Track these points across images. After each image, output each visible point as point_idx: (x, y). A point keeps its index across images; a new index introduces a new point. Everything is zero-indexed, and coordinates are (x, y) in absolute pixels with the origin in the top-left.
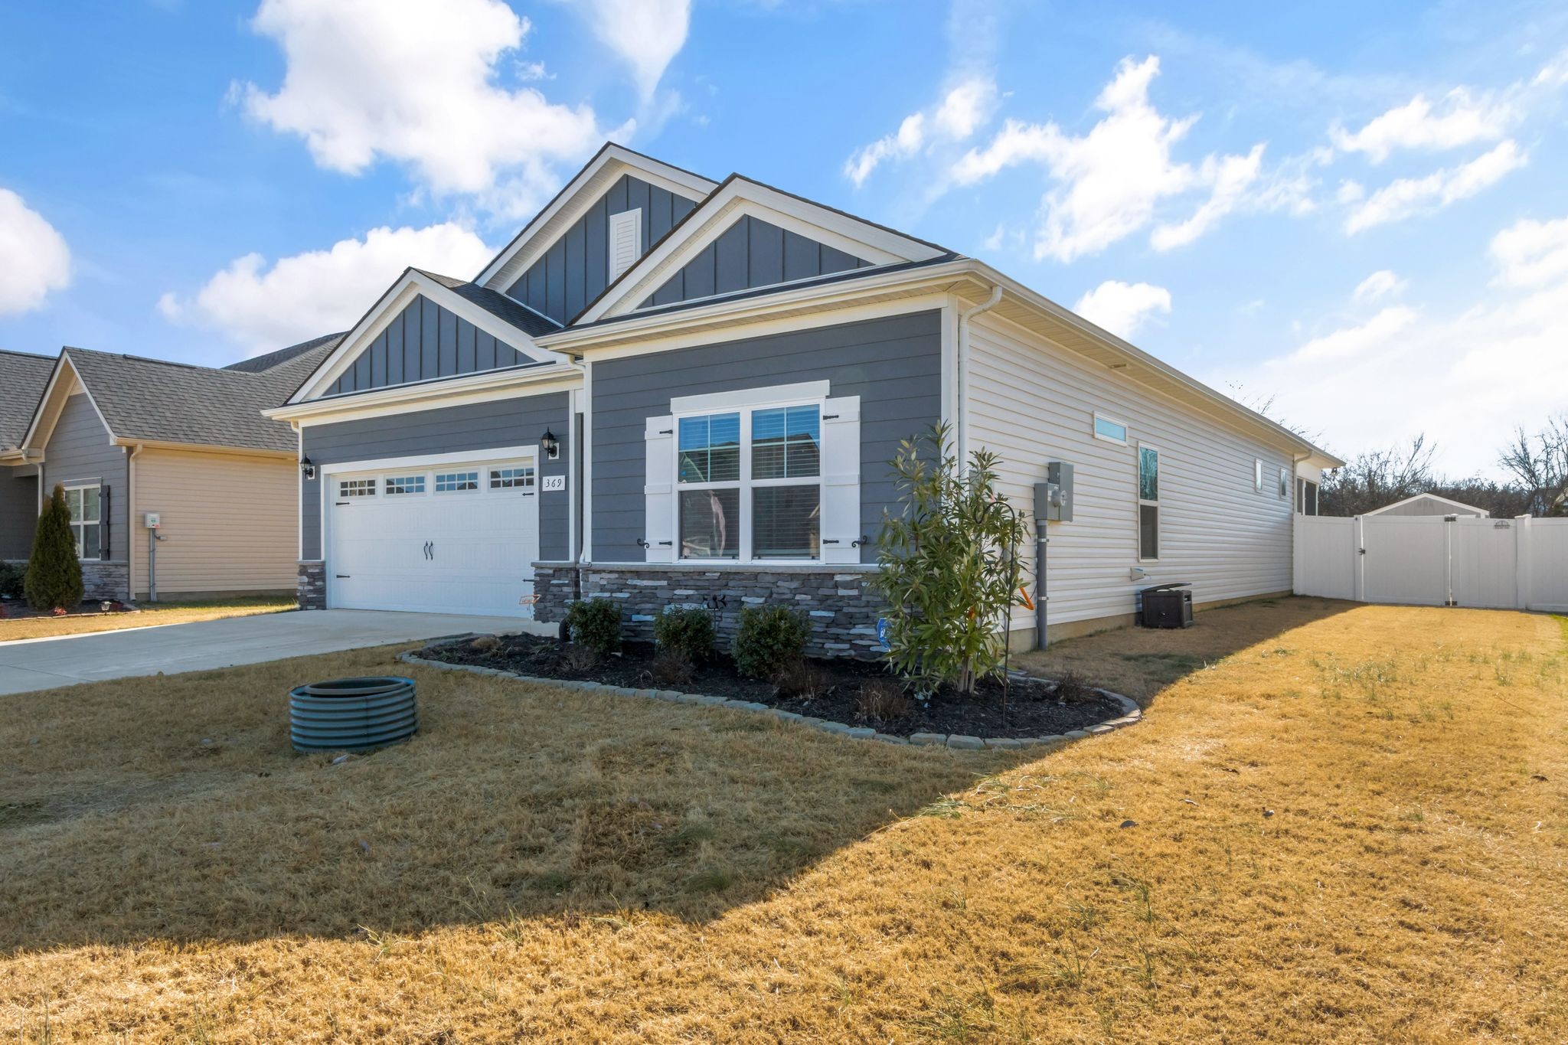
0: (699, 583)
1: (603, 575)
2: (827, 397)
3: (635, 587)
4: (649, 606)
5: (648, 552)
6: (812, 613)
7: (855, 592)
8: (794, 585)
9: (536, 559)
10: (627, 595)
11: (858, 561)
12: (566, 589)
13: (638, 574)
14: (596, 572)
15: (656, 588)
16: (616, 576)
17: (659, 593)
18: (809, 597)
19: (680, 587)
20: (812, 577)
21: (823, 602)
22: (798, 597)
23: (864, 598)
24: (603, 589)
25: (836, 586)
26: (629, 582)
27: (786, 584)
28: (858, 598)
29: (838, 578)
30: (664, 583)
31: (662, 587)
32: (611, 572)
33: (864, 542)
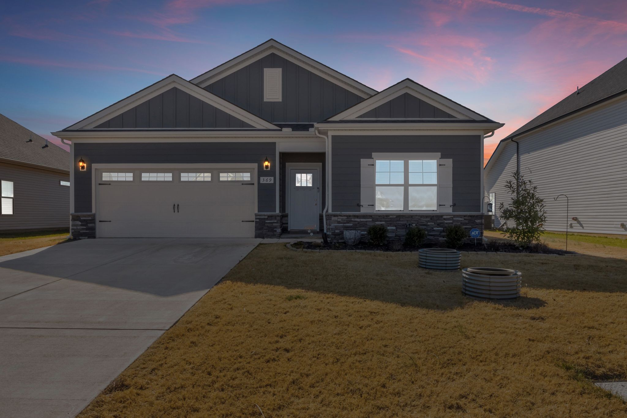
0: (387, 219)
1: (339, 217)
2: (440, 158)
3: (355, 221)
4: (363, 228)
5: (361, 208)
6: (434, 229)
7: (451, 221)
8: (428, 219)
9: (256, 212)
10: (351, 225)
11: (452, 212)
12: (275, 224)
13: (357, 217)
14: (335, 216)
15: (366, 221)
16: (346, 217)
17: (368, 223)
18: (433, 223)
19: (378, 221)
20: (434, 217)
21: (439, 225)
22: (429, 223)
23: (454, 223)
24: (339, 222)
25: (445, 219)
26: (353, 220)
27: (425, 219)
28: (452, 223)
29: (445, 217)
30: (371, 220)
31: (370, 221)
32: (344, 216)
33: (454, 205)
